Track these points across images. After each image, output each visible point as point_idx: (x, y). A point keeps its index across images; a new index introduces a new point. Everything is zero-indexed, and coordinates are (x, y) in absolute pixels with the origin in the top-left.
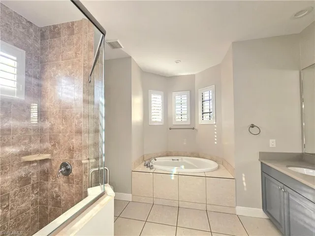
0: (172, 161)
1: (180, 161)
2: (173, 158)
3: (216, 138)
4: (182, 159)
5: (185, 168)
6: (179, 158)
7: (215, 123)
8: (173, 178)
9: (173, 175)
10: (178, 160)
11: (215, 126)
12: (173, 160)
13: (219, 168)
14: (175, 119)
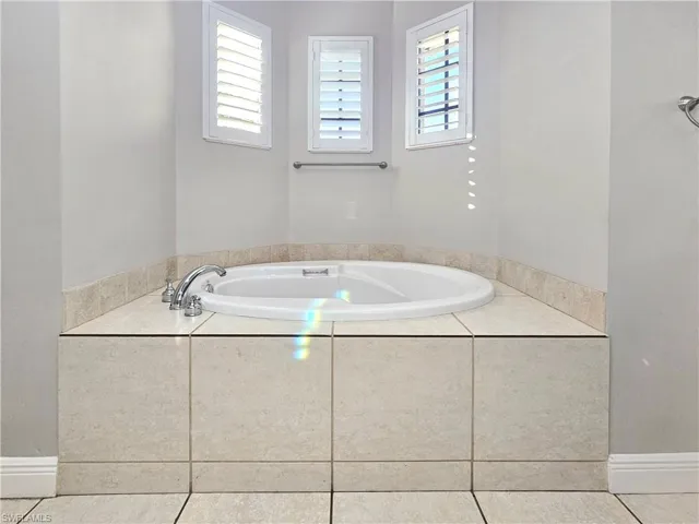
0: (301, 276)
1: (333, 275)
2: (307, 268)
3: (472, 189)
4: (341, 269)
5: (355, 300)
6: (332, 266)
7: (469, 136)
8: (303, 354)
9: (304, 341)
10: (326, 272)
11: (472, 148)
12: (305, 272)
13: (495, 295)
14: (316, 133)
